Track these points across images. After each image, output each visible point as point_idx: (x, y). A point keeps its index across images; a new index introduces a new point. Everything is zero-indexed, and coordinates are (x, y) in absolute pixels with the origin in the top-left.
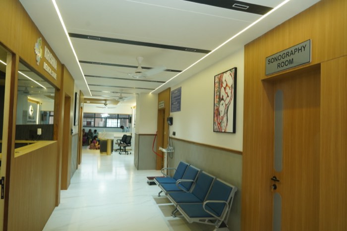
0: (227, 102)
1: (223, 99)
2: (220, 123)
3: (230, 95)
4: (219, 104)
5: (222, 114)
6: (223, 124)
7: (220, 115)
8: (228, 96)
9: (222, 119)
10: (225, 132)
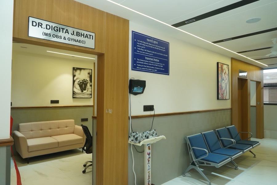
0: (226, 82)
1: (224, 80)
2: (223, 93)
3: (227, 78)
4: (222, 82)
5: (224, 89)
6: (224, 95)
7: (222, 89)
8: (226, 79)
9: (224, 92)
10: (225, 99)
